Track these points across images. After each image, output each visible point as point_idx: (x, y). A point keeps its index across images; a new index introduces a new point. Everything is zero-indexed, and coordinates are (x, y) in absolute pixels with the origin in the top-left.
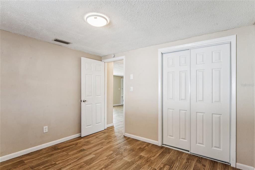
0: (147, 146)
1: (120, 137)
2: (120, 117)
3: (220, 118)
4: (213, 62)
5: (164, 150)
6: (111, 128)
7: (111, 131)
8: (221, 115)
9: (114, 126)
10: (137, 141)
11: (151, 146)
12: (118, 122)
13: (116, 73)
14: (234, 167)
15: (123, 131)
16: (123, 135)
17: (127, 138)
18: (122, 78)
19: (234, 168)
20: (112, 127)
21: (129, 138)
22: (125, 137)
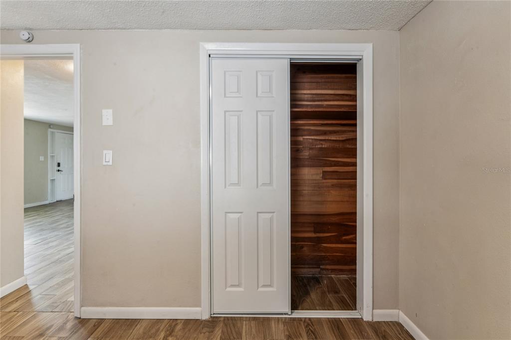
0: (170, 334)
1: (61, 328)
2: (51, 244)
3: (271, 219)
4: (259, 95)
5: (222, 331)
6: (17, 300)
7: (16, 311)
8: (274, 212)
9: (31, 287)
10: (131, 323)
11: (184, 329)
12: (43, 264)
13: (31, 112)
14: (370, 319)
15: (74, 298)
16: (71, 316)
17: (90, 325)
18: (50, 128)
19: (370, 322)
20: (24, 292)
21: (101, 321)
22: (82, 322)
